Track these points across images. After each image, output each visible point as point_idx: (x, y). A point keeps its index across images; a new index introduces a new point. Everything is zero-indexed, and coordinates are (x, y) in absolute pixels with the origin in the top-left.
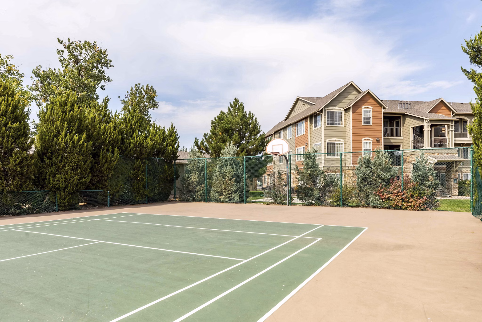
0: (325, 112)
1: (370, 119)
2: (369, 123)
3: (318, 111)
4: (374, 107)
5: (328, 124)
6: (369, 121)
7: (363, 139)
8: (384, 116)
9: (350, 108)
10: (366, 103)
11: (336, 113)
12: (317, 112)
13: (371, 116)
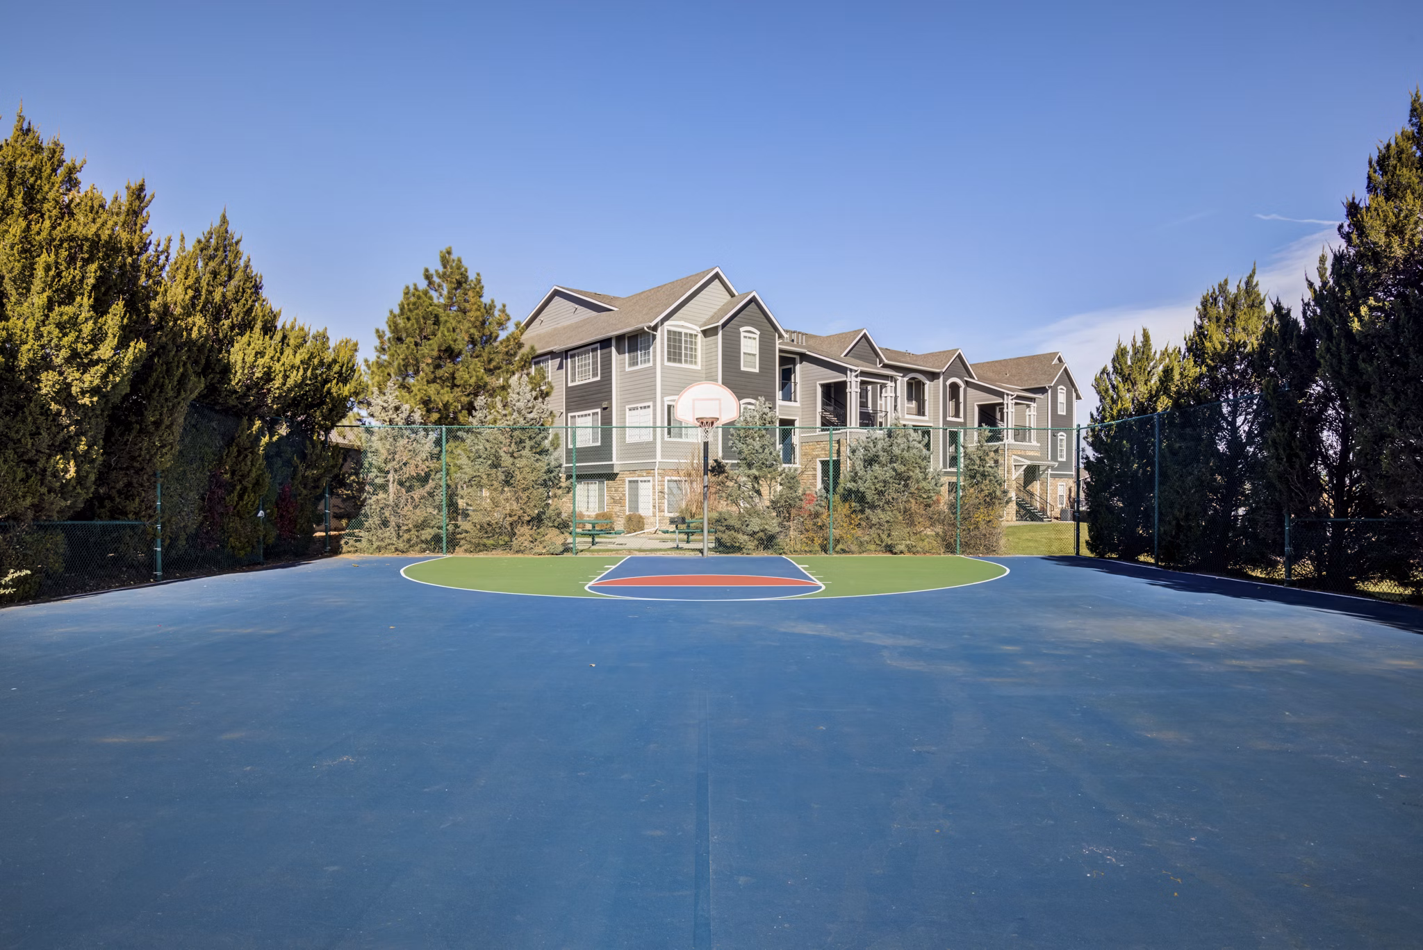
0: (662, 331)
3: (649, 328)
5: (669, 360)
8: (780, 357)
9: (716, 328)
11: (686, 334)
12: (646, 328)
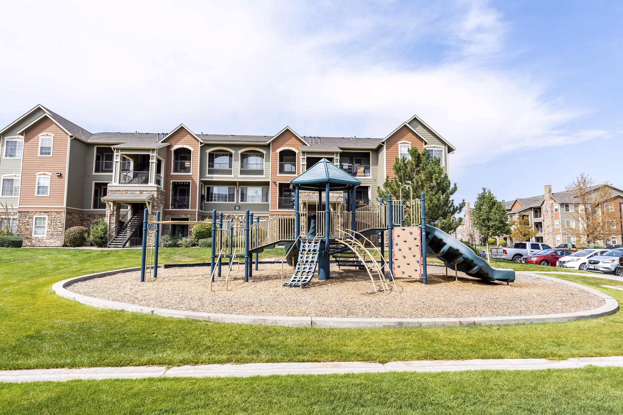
1: (49, 148)
2: (49, 154)
4: (56, 134)
6: (49, 151)
7: (37, 174)
10: (46, 130)
13: (52, 146)
